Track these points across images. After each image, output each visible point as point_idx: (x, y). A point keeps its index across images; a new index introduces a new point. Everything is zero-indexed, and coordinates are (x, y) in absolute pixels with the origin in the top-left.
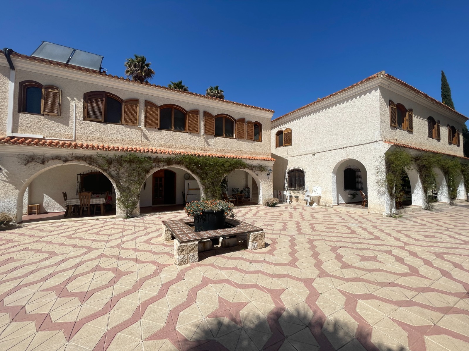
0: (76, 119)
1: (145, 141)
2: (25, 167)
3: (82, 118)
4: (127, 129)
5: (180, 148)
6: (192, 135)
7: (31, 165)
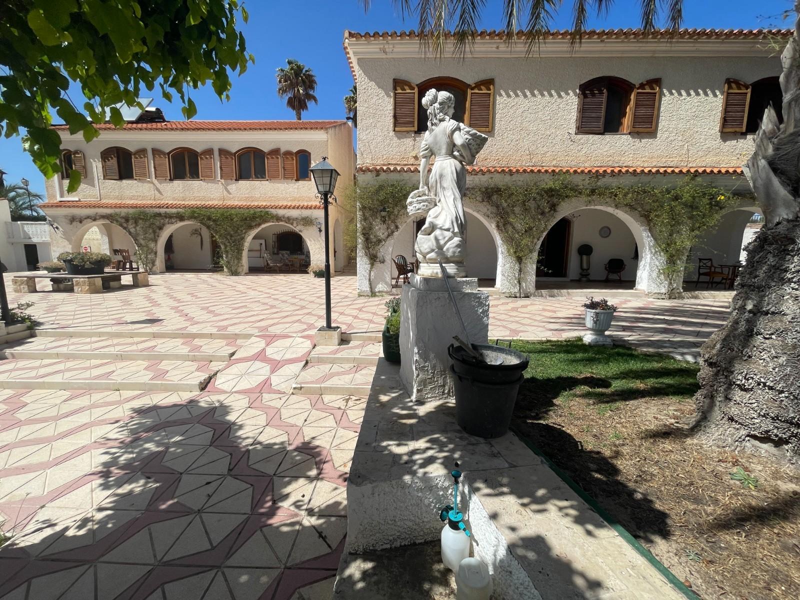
0: (98, 180)
1: (158, 194)
2: (72, 226)
3: (102, 178)
4: (140, 184)
5: (194, 200)
6: (208, 183)
7: (74, 223)
